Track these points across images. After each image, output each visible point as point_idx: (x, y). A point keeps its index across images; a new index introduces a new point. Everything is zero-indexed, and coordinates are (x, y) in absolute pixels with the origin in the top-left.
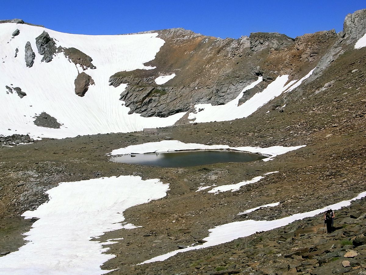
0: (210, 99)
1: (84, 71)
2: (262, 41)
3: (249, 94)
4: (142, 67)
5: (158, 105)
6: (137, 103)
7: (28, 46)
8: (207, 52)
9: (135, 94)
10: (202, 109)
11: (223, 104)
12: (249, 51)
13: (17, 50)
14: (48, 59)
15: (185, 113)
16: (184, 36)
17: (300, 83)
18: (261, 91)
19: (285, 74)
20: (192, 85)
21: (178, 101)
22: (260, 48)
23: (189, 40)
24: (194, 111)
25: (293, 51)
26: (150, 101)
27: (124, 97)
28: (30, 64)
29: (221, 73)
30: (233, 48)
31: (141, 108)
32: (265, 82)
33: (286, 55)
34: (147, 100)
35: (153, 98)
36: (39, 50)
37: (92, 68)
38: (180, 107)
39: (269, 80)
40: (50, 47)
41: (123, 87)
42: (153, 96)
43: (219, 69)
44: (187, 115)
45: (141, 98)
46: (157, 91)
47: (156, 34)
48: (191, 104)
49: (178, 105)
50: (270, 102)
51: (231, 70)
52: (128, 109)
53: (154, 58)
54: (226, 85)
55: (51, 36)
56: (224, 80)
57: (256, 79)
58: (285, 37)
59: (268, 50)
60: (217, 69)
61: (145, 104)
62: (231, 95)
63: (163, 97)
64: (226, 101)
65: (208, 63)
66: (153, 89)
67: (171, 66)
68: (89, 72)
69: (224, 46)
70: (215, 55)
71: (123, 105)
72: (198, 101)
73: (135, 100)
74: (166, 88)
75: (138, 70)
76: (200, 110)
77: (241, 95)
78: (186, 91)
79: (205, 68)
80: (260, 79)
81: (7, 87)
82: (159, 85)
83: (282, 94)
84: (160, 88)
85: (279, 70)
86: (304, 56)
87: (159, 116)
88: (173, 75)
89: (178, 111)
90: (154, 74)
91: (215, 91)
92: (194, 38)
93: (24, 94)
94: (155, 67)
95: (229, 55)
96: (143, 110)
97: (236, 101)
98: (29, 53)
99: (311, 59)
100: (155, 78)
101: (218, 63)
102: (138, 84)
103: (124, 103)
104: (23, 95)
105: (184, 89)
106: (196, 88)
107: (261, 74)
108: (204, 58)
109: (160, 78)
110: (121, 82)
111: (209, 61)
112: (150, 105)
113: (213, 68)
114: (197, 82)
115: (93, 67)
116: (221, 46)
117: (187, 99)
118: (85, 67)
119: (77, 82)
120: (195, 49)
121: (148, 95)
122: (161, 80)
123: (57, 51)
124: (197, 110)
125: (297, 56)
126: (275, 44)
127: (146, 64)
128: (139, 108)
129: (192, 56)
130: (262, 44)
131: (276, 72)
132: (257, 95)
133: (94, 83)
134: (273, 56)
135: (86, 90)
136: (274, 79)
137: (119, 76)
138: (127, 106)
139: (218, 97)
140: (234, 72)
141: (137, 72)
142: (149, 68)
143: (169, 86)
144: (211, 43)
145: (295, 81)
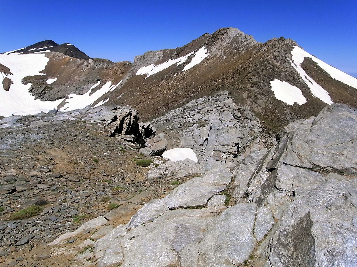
0: (75, 92)
1: (7, 77)
2: (99, 63)
3: (94, 90)
4: (38, 74)
5: (50, 95)
6: (38, 94)
8: (72, 66)
9: (37, 89)
10: (72, 97)
11: (82, 95)
12: (93, 67)
15: (64, 99)
16: (59, 57)
17: (115, 87)
18: (100, 89)
19: (110, 81)
20: (66, 84)
21: (60, 93)
22: (99, 67)
24: (68, 98)
25: (113, 70)
26: (45, 93)
27: (31, 91)
29: (80, 78)
30: (85, 65)
31: (40, 96)
32: (101, 84)
33: (110, 71)
34: (43, 92)
38: (61, 96)
39: (103, 83)
41: (29, 85)
42: (46, 90)
43: (79, 76)
44: (65, 100)
45: (40, 91)
46: (48, 88)
47: (44, 54)
48: (67, 94)
50: (103, 95)
52: (34, 97)
53: (44, 69)
54: (83, 85)
56: (82, 82)
57: (97, 83)
58: (110, 62)
59: (102, 68)
60: (78, 77)
61: (43, 94)
62: (86, 90)
63: (51, 91)
64: (83, 93)
65: (73, 73)
66: (46, 87)
67: (54, 73)
68: (9, 77)
69: (81, 64)
70: (76, 68)
71: (31, 95)
72: (70, 93)
73: (37, 92)
74: (53, 86)
75: (36, 75)
76: (71, 98)
77: (90, 91)
78: (63, 87)
79: (72, 76)
80: (99, 82)
82: (49, 84)
83: (108, 92)
84: (50, 86)
85: (107, 79)
86: (118, 73)
87: (50, 101)
88: (56, 79)
89: (60, 98)
90: (46, 78)
91: (78, 88)
92: (64, 58)
94: (45, 74)
95: (84, 69)
96: (42, 97)
97: (88, 93)
99: (121, 75)
100: (46, 80)
101: (79, 73)
102: (37, 84)
103: (31, 94)
105: (62, 87)
106: (68, 86)
107: (99, 80)
108: (71, 70)
110: (28, 83)
112: (45, 95)
113: (76, 76)
114: (69, 83)
115: (11, 74)
116: (79, 64)
117: (64, 92)
118: (7, 74)
119: (4, 83)
121: (44, 90)
122: (50, 81)
124: (70, 97)
125: (115, 73)
126: (105, 65)
127: (40, 72)
128: (39, 97)
129: (64, 69)
130: (99, 64)
131: (106, 80)
132: (98, 91)
133: (13, 83)
134: (105, 71)
135: (9, 87)
136: (105, 83)
137: (26, 79)
138: (33, 96)
139: (79, 92)
140: (86, 78)
141: (36, 77)
142: (42, 74)
143: (54, 85)
144: (74, 61)
145: (114, 85)
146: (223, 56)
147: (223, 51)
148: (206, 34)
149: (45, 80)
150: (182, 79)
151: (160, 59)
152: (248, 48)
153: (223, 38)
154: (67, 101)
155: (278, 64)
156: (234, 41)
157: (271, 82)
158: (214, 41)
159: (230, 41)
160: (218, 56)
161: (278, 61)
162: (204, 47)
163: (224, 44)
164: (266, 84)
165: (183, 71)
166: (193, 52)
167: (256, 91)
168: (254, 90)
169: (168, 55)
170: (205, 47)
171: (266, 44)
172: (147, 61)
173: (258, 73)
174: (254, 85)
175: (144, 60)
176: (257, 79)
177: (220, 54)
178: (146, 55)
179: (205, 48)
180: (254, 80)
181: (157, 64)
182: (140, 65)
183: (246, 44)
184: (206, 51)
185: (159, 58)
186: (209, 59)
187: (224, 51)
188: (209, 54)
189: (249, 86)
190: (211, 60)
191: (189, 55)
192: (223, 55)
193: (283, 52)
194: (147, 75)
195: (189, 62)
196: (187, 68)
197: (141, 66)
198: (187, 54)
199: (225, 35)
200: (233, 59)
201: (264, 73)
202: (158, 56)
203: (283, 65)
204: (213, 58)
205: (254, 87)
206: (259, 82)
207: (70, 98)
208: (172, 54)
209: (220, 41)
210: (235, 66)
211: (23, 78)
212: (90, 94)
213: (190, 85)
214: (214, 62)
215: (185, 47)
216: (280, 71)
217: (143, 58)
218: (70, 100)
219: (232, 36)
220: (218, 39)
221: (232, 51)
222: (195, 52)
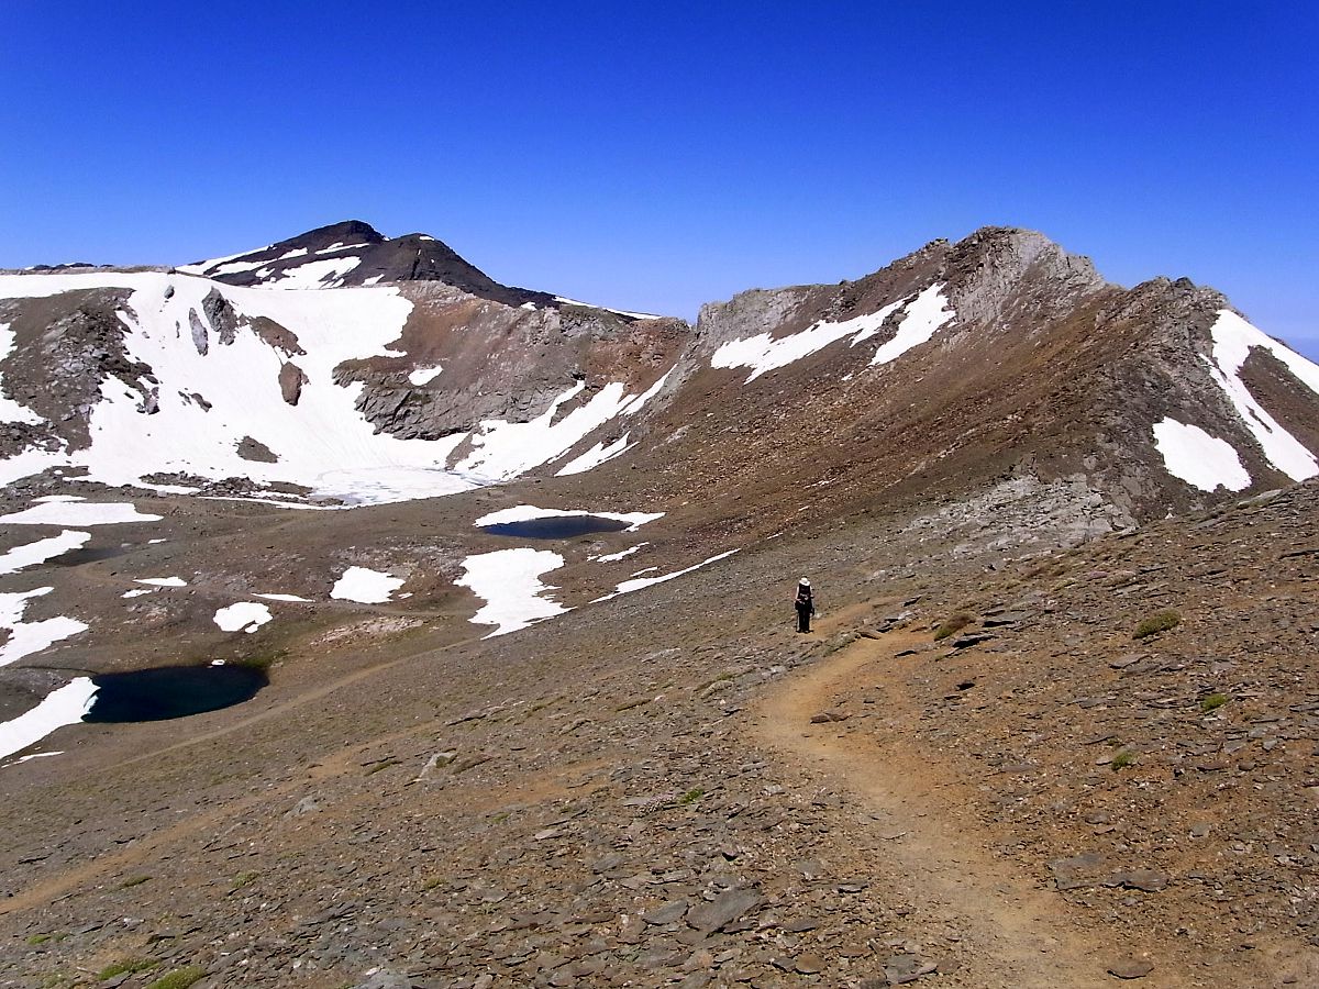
0: (503, 413)
1: (290, 360)
2: (579, 322)
3: (565, 409)
4: (383, 353)
5: (421, 420)
6: (385, 416)
7: (193, 316)
8: (489, 330)
9: (380, 401)
10: (493, 429)
11: (526, 422)
12: (560, 335)
13: (178, 324)
14: (229, 340)
15: (466, 434)
16: (445, 297)
18: (584, 405)
19: (619, 380)
20: (472, 388)
21: (453, 413)
22: (577, 333)
23: (454, 306)
24: (479, 431)
25: (627, 344)
26: (406, 414)
27: (362, 406)
28: (204, 351)
29: (517, 368)
30: (532, 327)
31: (392, 424)
32: (587, 391)
33: (618, 350)
34: (401, 411)
35: (411, 408)
36: (212, 322)
37: (299, 354)
38: (457, 423)
39: (595, 388)
40: (226, 316)
41: (357, 388)
42: (411, 405)
43: (514, 362)
44: (470, 437)
45: (392, 408)
46: (417, 397)
47: (396, 290)
48: (475, 420)
49: (454, 420)
51: (533, 366)
52: (372, 427)
53: (400, 336)
54: (528, 392)
55: (225, 297)
56: (524, 382)
57: (574, 384)
58: (613, 316)
59: (588, 338)
60: (510, 363)
61: (400, 418)
62: (538, 408)
63: (427, 407)
64: (530, 417)
65: (495, 350)
66: (409, 394)
67: (432, 352)
68: (297, 360)
69: (516, 323)
70: (503, 337)
71: (361, 419)
72: (485, 416)
73: (383, 411)
74: (431, 392)
75: (376, 357)
76: (490, 430)
77: (552, 411)
78: (464, 397)
79: (490, 360)
80: (581, 384)
81: (182, 395)
82: (418, 387)
83: (617, 417)
84: (420, 392)
85: (608, 374)
86: (643, 356)
87: (423, 438)
88: (438, 370)
89: (454, 431)
90: (406, 365)
91: (511, 400)
92: (463, 301)
93: (210, 406)
94: (404, 353)
95: (528, 339)
96: (397, 427)
97: (547, 418)
98: (199, 330)
99: (654, 363)
100: (409, 374)
101: (511, 352)
102: (382, 383)
103: (363, 415)
104: (207, 406)
105: (459, 395)
106: (480, 394)
107: (581, 376)
108: (487, 342)
109: (417, 372)
110: (353, 379)
111: (495, 347)
112: (407, 419)
113: (503, 361)
114: (480, 384)
115: (302, 352)
116: (511, 322)
117: (467, 412)
118: (289, 353)
119: (282, 379)
120: (468, 323)
121: (402, 403)
122: (420, 377)
123: (238, 322)
124: (485, 429)
125: (634, 354)
126: (600, 329)
127: (388, 347)
128: (389, 425)
129: (465, 337)
130: (579, 325)
131: (604, 377)
132: (578, 412)
133: (308, 381)
134: (598, 349)
135: (299, 394)
136: (601, 388)
137: (348, 368)
138: (370, 421)
139: (517, 411)
140: (539, 370)
141: (376, 362)
142: (395, 354)
143: (435, 389)
144: (494, 313)
145: (634, 396)
146: (1001, 324)
147: (998, 306)
148: (937, 243)
149: (406, 372)
150: (875, 390)
151: (789, 318)
152: (1076, 300)
153: (997, 263)
154: (477, 440)
155: (1173, 374)
156: (1032, 276)
157: (1156, 427)
158: (969, 272)
159: (1018, 273)
160: (985, 321)
161: (1173, 364)
162: (935, 288)
163: (1002, 285)
164: (1142, 433)
165: (873, 363)
166: (900, 303)
167: (1116, 453)
168: (1113, 450)
169: (813, 306)
170: (939, 288)
171: (1137, 292)
172: (743, 321)
173: (1121, 402)
174: (1113, 434)
175: (736, 317)
176: (1119, 420)
177: (991, 315)
178: (740, 301)
179: (938, 293)
180: (1113, 420)
181: (778, 334)
182: (723, 333)
183: (1072, 288)
184: (943, 300)
185: (785, 314)
186: (955, 331)
187: (1004, 307)
188: (952, 314)
189: (1100, 438)
190: (963, 334)
191: (887, 310)
192: (1000, 319)
193: (1187, 334)
194: (750, 370)
195: (891, 337)
196: (886, 354)
197: (724, 337)
198: (879, 306)
199: (1004, 254)
200: (1031, 337)
201: (1135, 401)
202: (780, 307)
203: (1187, 375)
204: (968, 327)
205: (1110, 441)
206: (1124, 428)
207: (486, 431)
208: (829, 303)
209: (989, 271)
210: (1039, 358)
211: (337, 365)
212: (554, 421)
213: (904, 411)
214: (972, 340)
215: (869, 283)
216: (1181, 396)
217: (730, 309)
218: (487, 439)
219: (1026, 259)
220: (982, 265)
221: (1027, 308)
222: (907, 303)
